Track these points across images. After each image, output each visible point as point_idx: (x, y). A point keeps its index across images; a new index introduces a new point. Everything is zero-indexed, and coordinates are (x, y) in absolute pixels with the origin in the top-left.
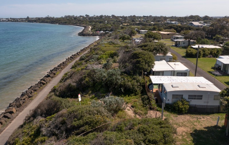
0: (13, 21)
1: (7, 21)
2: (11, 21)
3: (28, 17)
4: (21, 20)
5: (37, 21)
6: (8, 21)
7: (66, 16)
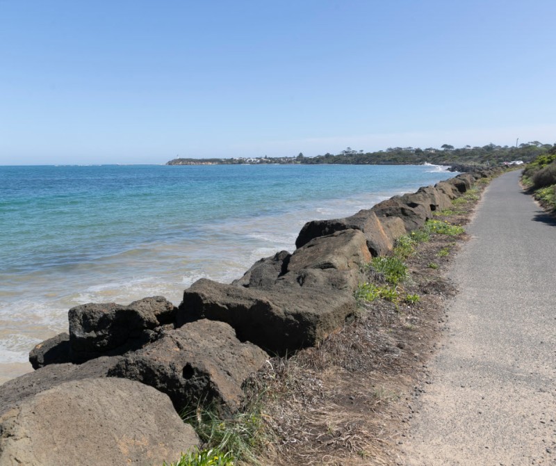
0: (271, 163)
1: (258, 163)
2: (267, 162)
3: (301, 155)
4: (288, 161)
5: (322, 161)
6: (262, 162)
7: (390, 149)
